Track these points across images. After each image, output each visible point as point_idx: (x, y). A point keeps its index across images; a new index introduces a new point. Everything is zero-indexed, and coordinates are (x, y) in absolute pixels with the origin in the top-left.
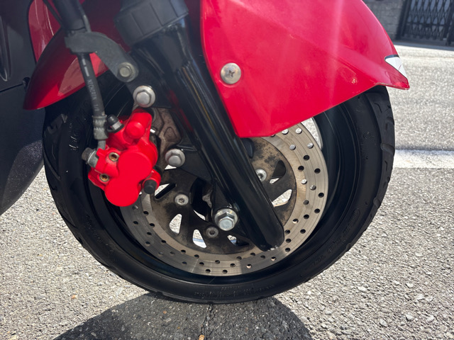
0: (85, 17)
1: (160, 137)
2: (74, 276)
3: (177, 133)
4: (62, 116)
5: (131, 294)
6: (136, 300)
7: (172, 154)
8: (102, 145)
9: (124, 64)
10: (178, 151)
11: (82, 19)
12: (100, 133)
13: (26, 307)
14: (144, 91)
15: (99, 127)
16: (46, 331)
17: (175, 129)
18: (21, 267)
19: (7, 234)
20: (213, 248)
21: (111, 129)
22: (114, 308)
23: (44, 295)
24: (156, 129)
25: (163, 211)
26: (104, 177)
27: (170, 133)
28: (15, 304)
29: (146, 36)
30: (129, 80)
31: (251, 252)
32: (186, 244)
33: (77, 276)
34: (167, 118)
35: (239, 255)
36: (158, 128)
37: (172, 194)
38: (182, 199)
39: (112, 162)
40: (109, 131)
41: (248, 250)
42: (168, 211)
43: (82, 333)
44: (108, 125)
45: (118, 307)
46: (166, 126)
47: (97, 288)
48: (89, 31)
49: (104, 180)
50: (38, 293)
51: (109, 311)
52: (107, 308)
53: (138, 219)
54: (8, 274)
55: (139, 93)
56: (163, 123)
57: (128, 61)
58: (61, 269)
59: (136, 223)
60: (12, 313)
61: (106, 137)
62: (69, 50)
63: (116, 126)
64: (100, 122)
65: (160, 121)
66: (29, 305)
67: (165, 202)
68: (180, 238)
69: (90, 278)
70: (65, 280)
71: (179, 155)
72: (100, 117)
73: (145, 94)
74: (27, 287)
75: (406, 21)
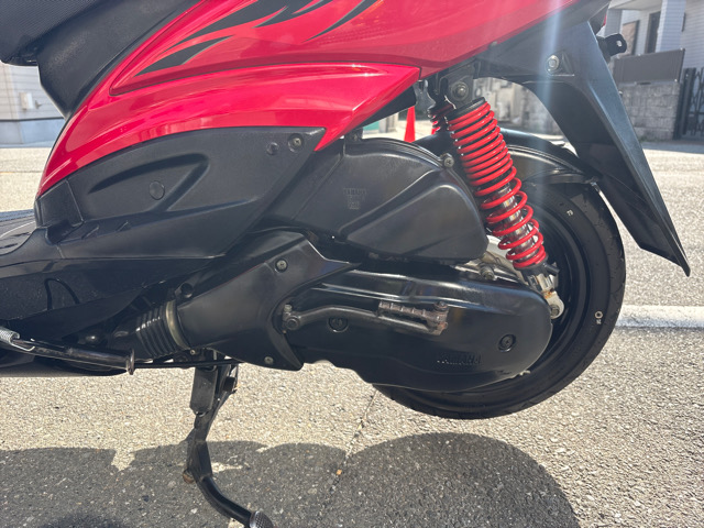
75: (688, 112)
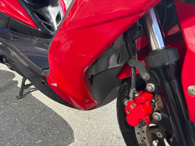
0: (137, 55)
1: (155, 104)
2: (118, 138)
3: (163, 106)
4: (126, 83)
7: (156, 115)
8: (131, 100)
9: (145, 73)
10: (159, 114)
11: (135, 55)
12: (131, 95)
13: (99, 140)
15: (131, 93)
18: (105, 126)
19: (106, 112)
21: (134, 95)
24: (155, 101)
25: (150, 135)
26: (128, 111)
27: (160, 105)
28: (97, 137)
29: (154, 67)
30: (146, 80)
33: (119, 140)
34: (160, 98)
36: (156, 100)
37: (156, 130)
38: (160, 135)
39: (132, 107)
40: (134, 96)
44: (134, 94)
48: (137, 59)
49: (128, 112)
50: (105, 138)
54: (100, 126)
55: (148, 86)
56: (158, 100)
57: (147, 73)
58: (115, 133)
60: (94, 140)
61: (133, 97)
62: (128, 65)
63: (136, 95)
64: (132, 91)
65: (157, 98)
66: (100, 140)
67: (152, 131)
69: (122, 143)
70: (114, 138)
71: (159, 116)
72: (132, 90)
73: (151, 87)
74: (103, 133)
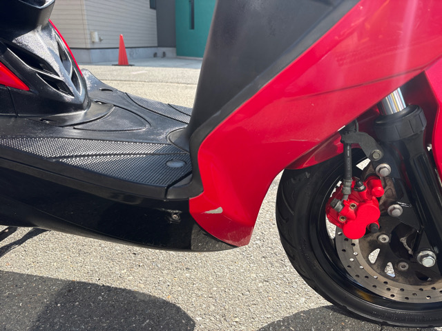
0: (357, 124)
2: (265, 282)
3: (394, 193)
5: (313, 304)
6: (317, 309)
7: (395, 208)
8: (346, 198)
9: (376, 150)
10: (397, 206)
12: (347, 190)
14: (385, 167)
15: (348, 186)
16: (257, 319)
17: (394, 190)
18: (226, 270)
20: (401, 279)
21: (357, 189)
22: (301, 312)
23: (248, 293)
25: (366, 245)
26: (343, 218)
27: (389, 192)
28: (230, 296)
30: (376, 160)
31: (432, 286)
32: (379, 272)
33: (268, 284)
35: (421, 287)
37: (377, 233)
38: (384, 238)
39: (352, 209)
40: (355, 190)
41: (431, 284)
42: (370, 246)
43: (283, 326)
44: (355, 187)
45: (304, 312)
46: (387, 188)
47: (285, 295)
48: (358, 131)
50: (244, 291)
51: (298, 314)
52: (296, 311)
53: (346, 248)
54: (219, 273)
55: (381, 168)
56: (385, 186)
57: (378, 149)
58: (254, 275)
59: (344, 250)
60: (230, 302)
61: (350, 193)
63: (362, 188)
64: (349, 184)
66: (240, 298)
67: (370, 238)
68: (375, 267)
69: (277, 286)
70: (260, 285)
71: (399, 209)
72: (349, 181)
73: (385, 169)
74: (234, 285)
